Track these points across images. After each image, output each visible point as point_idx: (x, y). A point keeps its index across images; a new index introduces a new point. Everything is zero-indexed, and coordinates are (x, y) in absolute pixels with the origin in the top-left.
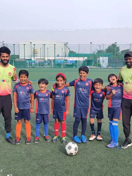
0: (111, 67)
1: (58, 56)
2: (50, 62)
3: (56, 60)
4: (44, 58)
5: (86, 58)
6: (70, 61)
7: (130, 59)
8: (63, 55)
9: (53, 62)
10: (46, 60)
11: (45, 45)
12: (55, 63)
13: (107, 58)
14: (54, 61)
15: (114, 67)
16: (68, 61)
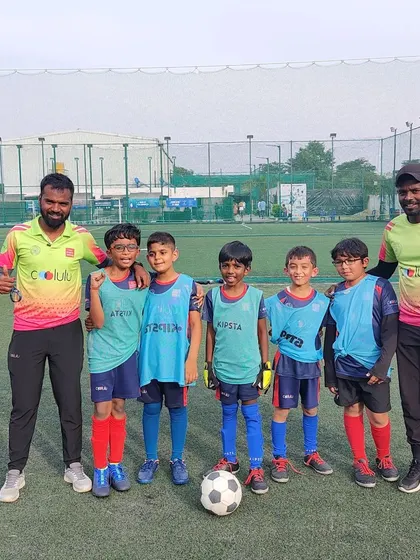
0: (318, 219)
1: (138, 184)
2: (113, 204)
3: (131, 199)
4: (89, 191)
5: (230, 189)
6: (178, 199)
7: (414, 191)
8: (153, 182)
9: (120, 206)
10: (98, 198)
11: (90, 146)
12: (129, 208)
13: (304, 187)
14: (125, 199)
15: (328, 218)
16: (173, 200)
